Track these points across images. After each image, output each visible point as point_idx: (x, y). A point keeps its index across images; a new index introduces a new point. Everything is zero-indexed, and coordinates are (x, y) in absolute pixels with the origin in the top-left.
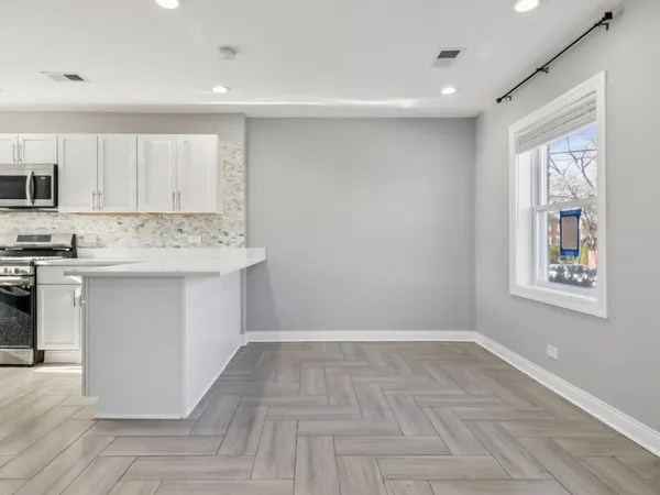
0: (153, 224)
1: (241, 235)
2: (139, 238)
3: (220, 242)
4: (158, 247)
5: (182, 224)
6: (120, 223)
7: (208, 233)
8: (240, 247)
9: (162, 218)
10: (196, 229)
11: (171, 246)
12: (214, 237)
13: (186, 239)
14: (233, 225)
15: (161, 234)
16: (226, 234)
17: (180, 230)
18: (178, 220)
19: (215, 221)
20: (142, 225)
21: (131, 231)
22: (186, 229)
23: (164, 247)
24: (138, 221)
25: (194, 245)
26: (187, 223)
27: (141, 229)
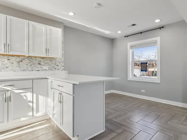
0: (27, 61)
1: (63, 66)
2: (20, 67)
3: (56, 69)
4: (29, 71)
5: (41, 61)
6: (8, 60)
7: (51, 65)
8: (62, 70)
9: (31, 58)
10: (46, 63)
11: (35, 70)
12: (53, 67)
13: (42, 67)
14: (60, 62)
15: (31, 65)
16: (58, 66)
17: (40, 64)
18: (38, 59)
19: (54, 61)
20: (21, 61)
21: (15, 64)
22: (42, 63)
23: (32, 71)
24: (19, 59)
25: (46, 70)
26: (42, 61)
27: (21, 63)
